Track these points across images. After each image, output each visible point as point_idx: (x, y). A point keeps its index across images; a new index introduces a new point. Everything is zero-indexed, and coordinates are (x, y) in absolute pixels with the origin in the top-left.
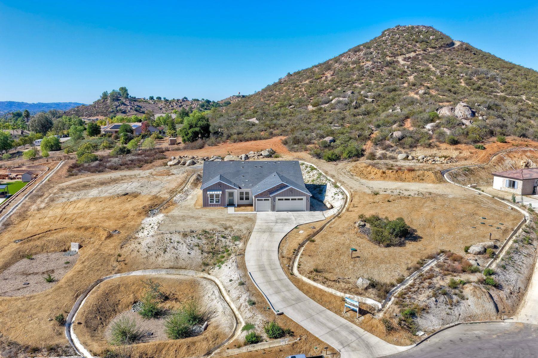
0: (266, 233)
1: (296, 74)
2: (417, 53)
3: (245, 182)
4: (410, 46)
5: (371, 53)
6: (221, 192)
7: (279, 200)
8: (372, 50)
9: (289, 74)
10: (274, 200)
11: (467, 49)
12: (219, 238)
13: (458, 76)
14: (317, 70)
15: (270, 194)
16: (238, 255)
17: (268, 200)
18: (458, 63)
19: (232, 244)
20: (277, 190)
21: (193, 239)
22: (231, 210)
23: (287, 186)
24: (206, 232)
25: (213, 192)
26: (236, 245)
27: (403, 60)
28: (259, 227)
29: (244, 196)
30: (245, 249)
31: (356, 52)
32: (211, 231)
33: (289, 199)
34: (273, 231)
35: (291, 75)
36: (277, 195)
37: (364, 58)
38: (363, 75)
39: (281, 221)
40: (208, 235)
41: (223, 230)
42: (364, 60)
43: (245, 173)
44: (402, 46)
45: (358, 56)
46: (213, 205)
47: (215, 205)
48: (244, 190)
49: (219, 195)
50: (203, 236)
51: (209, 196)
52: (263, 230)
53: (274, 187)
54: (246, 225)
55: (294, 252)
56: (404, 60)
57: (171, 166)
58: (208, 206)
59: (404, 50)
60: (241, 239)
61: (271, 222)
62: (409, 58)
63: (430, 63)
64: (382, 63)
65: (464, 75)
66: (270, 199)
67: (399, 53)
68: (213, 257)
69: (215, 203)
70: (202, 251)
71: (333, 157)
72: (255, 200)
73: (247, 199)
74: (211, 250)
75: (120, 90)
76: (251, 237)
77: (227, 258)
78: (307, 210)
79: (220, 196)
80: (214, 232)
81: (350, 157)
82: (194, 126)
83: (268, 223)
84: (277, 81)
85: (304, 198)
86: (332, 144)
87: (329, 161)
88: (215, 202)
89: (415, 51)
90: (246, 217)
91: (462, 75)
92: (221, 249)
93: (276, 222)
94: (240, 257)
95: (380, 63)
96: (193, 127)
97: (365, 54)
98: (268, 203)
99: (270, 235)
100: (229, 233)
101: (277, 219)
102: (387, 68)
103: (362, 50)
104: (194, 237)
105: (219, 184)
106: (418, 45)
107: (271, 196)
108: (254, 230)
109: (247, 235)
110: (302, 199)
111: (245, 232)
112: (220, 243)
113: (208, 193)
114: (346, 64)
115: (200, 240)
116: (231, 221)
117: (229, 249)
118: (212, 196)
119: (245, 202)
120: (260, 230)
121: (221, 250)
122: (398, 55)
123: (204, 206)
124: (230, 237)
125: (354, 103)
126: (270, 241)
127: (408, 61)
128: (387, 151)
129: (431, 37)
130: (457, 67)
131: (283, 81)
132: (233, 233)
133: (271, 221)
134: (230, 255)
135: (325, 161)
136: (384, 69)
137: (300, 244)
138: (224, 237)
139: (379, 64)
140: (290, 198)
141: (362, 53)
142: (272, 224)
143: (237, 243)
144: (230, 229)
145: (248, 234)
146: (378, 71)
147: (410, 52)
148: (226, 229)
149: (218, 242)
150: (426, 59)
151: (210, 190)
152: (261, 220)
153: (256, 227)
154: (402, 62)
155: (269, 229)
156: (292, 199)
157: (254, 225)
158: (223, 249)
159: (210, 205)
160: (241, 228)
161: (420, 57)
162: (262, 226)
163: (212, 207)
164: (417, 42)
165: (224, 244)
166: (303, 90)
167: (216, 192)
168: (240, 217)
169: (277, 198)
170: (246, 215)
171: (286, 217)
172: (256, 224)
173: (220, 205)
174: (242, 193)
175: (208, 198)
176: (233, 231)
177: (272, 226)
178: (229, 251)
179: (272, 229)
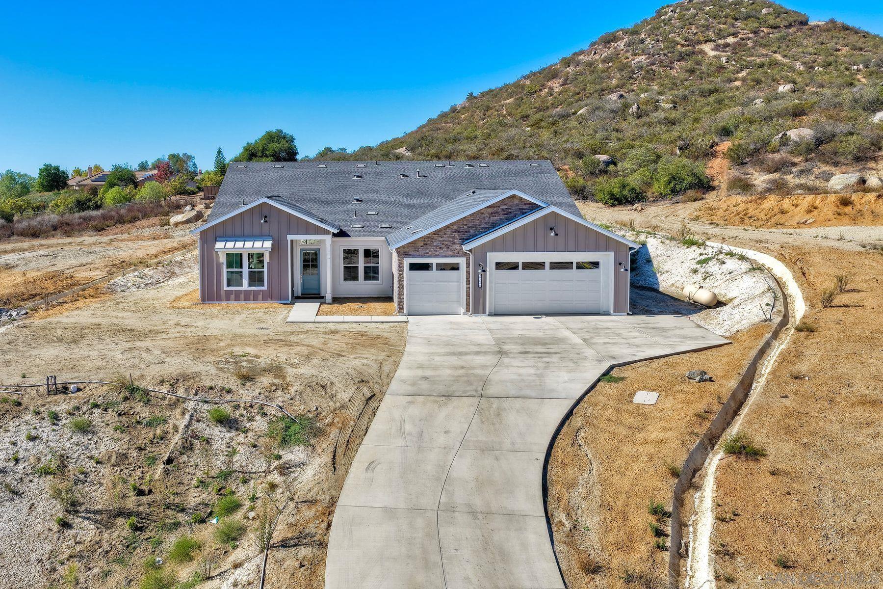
0: (455, 402)
1: (484, 94)
2: (740, 36)
3: (365, 218)
4: (722, 26)
5: (642, 42)
6: (268, 244)
7: (499, 266)
8: (643, 36)
9: (471, 94)
10: (481, 265)
11: (845, 28)
12: (198, 426)
13: (847, 69)
14: (528, 82)
15: (464, 240)
16: (284, 544)
17: (455, 268)
18: (839, 50)
19: (260, 464)
20: (494, 226)
21: (46, 430)
22: (305, 311)
23: (534, 208)
24: (133, 390)
25: (239, 244)
26: (284, 470)
27: (713, 50)
28: (420, 373)
29: (361, 264)
30: (333, 502)
31: (609, 42)
32: (165, 389)
33: (540, 266)
34: (492, 390)
35: (476, 98)
36: (494, 246)
37: (627, 51)
38: (631, 78)
39: (519, 348)
40: (138, 407)
41: (233, 383)
42: (629, 54)
43: (366, 192)
44: (707, 27)
45: (615, 48)
46: (238, 296)
47: (247, 296)
48: (359, 242)
49: (260, 256)
50: (111, 416)
51: (223, 259)
52: (441, 388)
53: (480, 212)
54: (357, 363)
55: (659, 533)
56: (716, 48)
57: (176, 224)
58: (219, 299)
59: (710, 33)
60: (319, 433)
61: (477, 353)
62: (727, 45)
63: (775, 52)
64: (669, 54)
65: (861, 66)
66: (462, 261)
67: (702, 38)
68: (130, 546)
69: (245, 286)
70: (73, 507)
71: (625, 192)
72: (400, 266)
73: (372, 273)
74: (131, 502)
75: (169, 159)
76: (378, 425)
77: (214, 559)
78: (618, 310)
79: (267, 259)
80: (181, 392)
81: (674, 192)
82: (260, 154)
83: (461, 354)
84: (447, 109)
85: (607, 259)
86: (611, 167)
87: (613, 205)
88: (245, 282)
89: (735, 35)
90: (364, 334)
91: (855, 67)
92: (193, 493)
93: (501, 353)
94: (290, 558)
95: (665, 55)
96: (256, 156)
97: (629, 44)
98: (457, 282)
99: (479, 411)
100: (261, 400)
101: (499, 342)
102: (683, 63)
103: (622, 39)
104: (55, 417)
105: (264, 213)
106: (739, 24)
107: (466, 248)
108: (394, 386)
109: (353, 411)
110: (596, 265)
111: (343, 397)
112: (196, 457)
113: (219, 245)
114: (590, 64)
115: (83, 439)
116: (289, 344)
117: (242, 492)
118: (235, 260)
119: (362, 286)
120: (425, 386)
121: (193, 498)
122: (699, 42)
123: (203, 299)
124: (260, 424)
125: (634, 109)
126: (485, 449)
127: (723, 51)
128: (785, 173)
129: (764, 11)
130: (837, 57)
131: (459, 108)
132: (280, 397)
133: (476, 349)
134: (232, 537)
135: (600, 205)
136: (676, 66)
137: (675, 473)
138: (227, 422)
139: (662, 57)
140: (548, 257)
141: (621, 45)
142: (479, 360)
143: (295, 454)
144: (265, 380)
145: (358, 404)
146: (662, 69)
147: (725, 37)
148: (247, 378)
149: (187, 447)
150: (764, 46)
151: (226, 238)
152: (429, 342)
153: (402, 373)
154: (712, 53)
155: (469, 383)
156: (555, 266)
157: (396, 364)
158: (208, 496)
159: (228, 296)
160: (326, 373)
161: (750, 43)
162: (435, 368)
163: (233, 304)
164: (736, 19)
165: (219, 463)
166: (505, 112)
167: (249, 244)
168: (331, 333)
169: (493, 258)
170: (362, 328)
171: (540, 334)
172: (405, 359)
173: (267, 296)
174: (350, 254)
175: (219, 266)
176: (286, 388)
177: (483, 367)
178: (236, 506)
179: (486, 382)
